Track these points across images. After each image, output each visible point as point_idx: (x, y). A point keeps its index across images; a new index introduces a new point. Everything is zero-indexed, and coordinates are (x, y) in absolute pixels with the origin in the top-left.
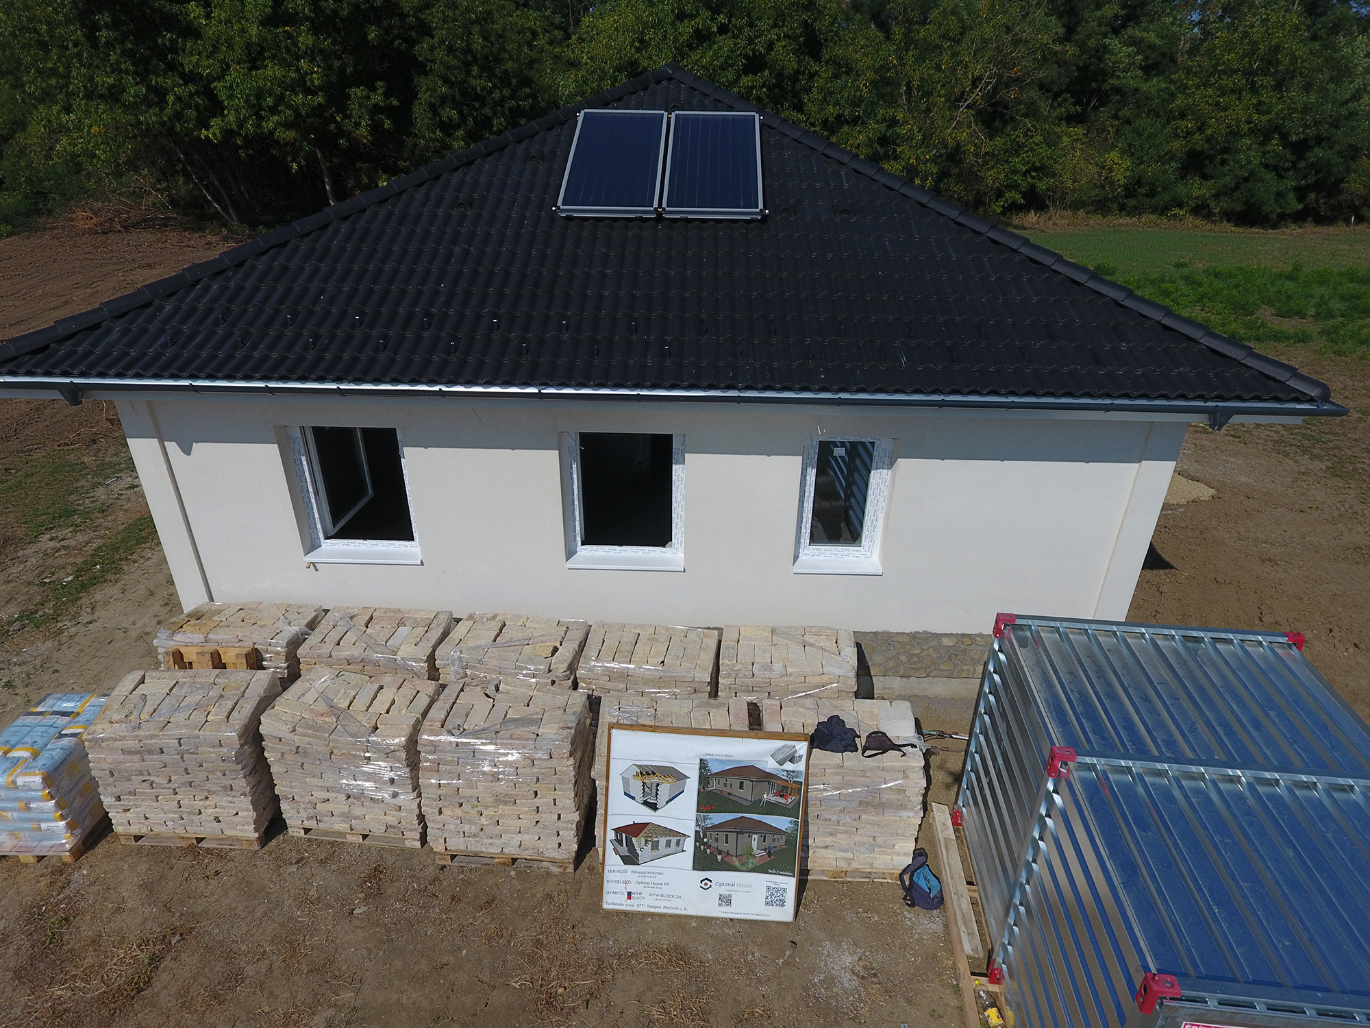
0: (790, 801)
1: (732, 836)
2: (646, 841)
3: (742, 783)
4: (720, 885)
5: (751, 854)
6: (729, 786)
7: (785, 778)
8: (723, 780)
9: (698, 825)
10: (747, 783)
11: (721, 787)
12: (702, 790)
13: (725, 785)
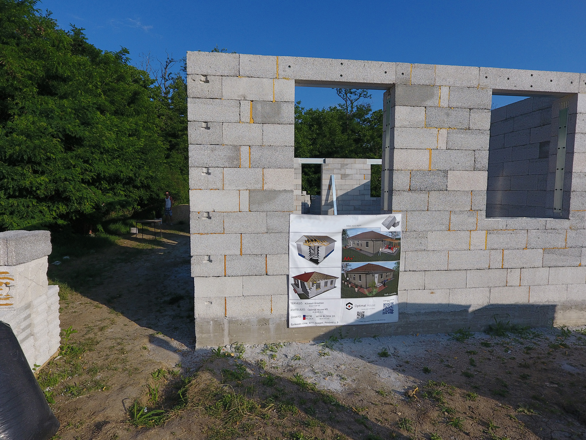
0: (394, 251)
1: (363, 276)
2: (313, 284)
3: (367, 243)
4: (357, 306)
5: (374, 286)
6: (360, 245)
7: (390, 236)
8: (356, 242)
9: (343, 270)
10: (371, 243)
11: (356, 246)
12: (344, 248)
13: (358, 244)
